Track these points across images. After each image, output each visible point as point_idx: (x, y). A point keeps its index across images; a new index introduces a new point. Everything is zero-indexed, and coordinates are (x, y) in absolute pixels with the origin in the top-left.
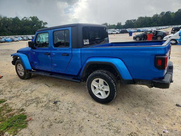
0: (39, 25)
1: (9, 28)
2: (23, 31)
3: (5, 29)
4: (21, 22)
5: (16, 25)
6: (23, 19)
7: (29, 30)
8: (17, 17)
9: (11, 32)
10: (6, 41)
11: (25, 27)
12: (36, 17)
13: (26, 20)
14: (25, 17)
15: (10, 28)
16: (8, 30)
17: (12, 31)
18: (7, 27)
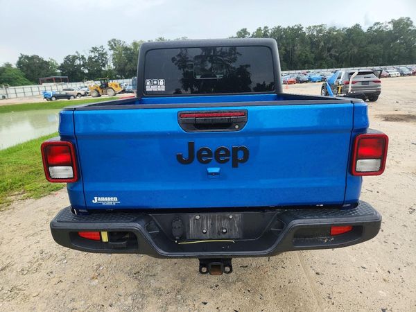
0: (410, 39)
1: (333, 52)
2: (362, 56)
3: (325, 54)
4: (363, 37)
5: (351, 44)
6: (371, 28)
7: (378, 54)
8: (357, 25)
9: (334, 61)
10: (310, 80)
11: (371, 48)
12: (408, 19)
13: (376, 31)
14: (378, 23)
15: (336, 52)
16: (331, 55)
17: (337, 59)
18: (329, 50)
